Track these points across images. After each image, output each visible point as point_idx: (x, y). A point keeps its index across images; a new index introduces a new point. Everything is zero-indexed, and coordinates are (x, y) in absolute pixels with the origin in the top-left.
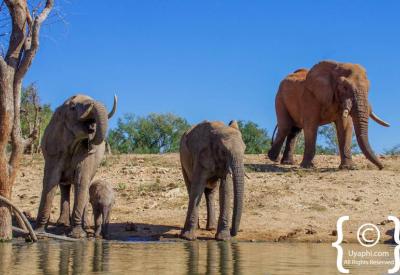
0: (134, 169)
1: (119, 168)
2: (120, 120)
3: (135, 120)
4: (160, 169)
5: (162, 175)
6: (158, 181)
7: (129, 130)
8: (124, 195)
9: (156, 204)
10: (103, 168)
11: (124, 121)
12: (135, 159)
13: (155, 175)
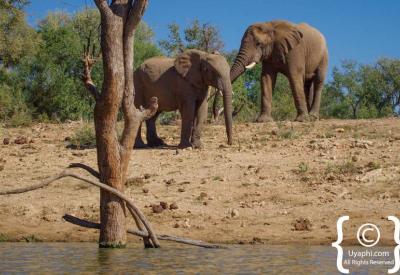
0: (326, 142)
1: (306, 140)
2: (335, 69)
3: (357, 70)
4: (360, 141)
5: (363, 150)
6: (354, 160)
7: (349, 84)
8: (305, 180)
9: (346, 191)
10: (285, 141)
11: (342, 71)
12: (334, 127)
13: (353, 151)
